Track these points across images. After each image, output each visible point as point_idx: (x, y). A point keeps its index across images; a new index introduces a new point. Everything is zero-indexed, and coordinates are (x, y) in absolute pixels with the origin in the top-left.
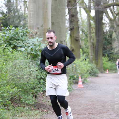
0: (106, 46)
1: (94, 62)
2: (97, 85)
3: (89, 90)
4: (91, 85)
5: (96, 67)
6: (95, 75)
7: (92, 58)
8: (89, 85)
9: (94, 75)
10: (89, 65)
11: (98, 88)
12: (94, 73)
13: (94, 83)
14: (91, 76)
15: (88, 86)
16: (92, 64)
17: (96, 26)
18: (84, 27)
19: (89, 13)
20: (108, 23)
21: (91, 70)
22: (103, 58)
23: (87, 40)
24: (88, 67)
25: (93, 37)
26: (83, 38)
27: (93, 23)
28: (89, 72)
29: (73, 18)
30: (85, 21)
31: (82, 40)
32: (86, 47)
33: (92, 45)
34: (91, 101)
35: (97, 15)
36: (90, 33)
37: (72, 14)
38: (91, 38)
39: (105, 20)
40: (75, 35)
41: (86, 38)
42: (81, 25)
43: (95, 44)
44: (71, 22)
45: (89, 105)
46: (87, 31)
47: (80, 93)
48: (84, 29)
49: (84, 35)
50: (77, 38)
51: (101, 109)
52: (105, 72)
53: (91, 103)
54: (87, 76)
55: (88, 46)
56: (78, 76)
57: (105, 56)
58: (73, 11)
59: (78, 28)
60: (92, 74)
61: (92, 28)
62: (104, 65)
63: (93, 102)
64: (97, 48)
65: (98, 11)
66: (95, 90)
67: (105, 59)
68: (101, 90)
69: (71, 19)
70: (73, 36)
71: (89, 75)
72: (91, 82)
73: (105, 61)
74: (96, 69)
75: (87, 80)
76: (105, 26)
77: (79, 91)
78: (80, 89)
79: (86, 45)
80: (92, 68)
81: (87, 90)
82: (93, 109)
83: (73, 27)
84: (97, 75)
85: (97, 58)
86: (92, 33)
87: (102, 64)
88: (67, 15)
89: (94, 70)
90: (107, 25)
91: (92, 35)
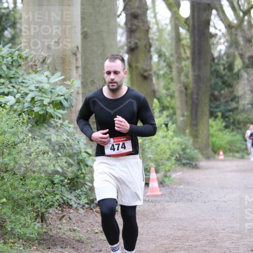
0: (220, 92)
1: (187, 131)
2: (195, 190)
3: (176, 202)
4: (181, 189)
5: (193, 145)
6: (192, 164)
7: (183, 121)
8: (176, 190)
9: (189, 163)
10: (175, 139)
11: (197, 197)
12: (188, 159)
13: (188, 183)
14: (182, 166)
15: (174, 191)
16: (182, 136)
17: (193, 42)
18: (163, 44)
19: (175, 9)
20: (223, 34)
21: (181, 153)
22: (211, 121)
23: (170, 76)
24: (174, 144)
25: (185, 68)
26: (161, 72)
27: (186, 34)
28: (176, 157)
29: (136, 22)
30: (166, 29)
31: (158, 76)
32: (168, 95)
33: (183, 89)
34: (181, 229)
35: (196, 14)
36: (179, 59)
37: (133, 11)
38: (180, 71)
39: (216, 28)
40: (141, 65)
41: (168, 72)
42: (157, 40)
43: (191, 85)
44: (131, 31)
45: (176, 239)
46: (172, 55)
47: (153, 209)
48: (163, 49)
49: (163, 64)
50: (146, 71)
51: (206, 248)
52: (216, 156)
53: (179, 233)
54: (171, 167)
55: (174, 92)
56: (147, 165)
57: (216, 117)
58: (137, 4)
59: (148, 47)
60: (184, 161)
61: (183, 46)
62: (214, 139)
63: (186, 230)
64: (195, 96)
65: (199, 4)
66: (191, 201)
67: (217, 124)
68: (205, 202)
69: (132, 25)
70: (137, 67)
71: (176, 165)
72: (181, 181)
73: (215, 128)
74: (194, 150)
75: (170, 176)
76: (215, 42)
77: (151, 204)
78: (153, 199)
79: (168, 89)
80: (184, 147)
81: (171, 201)
82: (185, 250)
83: (136, 43)
84: (196, 165)
85: (194, 123)
86: (184, 60)
87: (210, 135)
88: (120, 14)
89: (188, 151)
90: (220, 39)
91: (184, 63)
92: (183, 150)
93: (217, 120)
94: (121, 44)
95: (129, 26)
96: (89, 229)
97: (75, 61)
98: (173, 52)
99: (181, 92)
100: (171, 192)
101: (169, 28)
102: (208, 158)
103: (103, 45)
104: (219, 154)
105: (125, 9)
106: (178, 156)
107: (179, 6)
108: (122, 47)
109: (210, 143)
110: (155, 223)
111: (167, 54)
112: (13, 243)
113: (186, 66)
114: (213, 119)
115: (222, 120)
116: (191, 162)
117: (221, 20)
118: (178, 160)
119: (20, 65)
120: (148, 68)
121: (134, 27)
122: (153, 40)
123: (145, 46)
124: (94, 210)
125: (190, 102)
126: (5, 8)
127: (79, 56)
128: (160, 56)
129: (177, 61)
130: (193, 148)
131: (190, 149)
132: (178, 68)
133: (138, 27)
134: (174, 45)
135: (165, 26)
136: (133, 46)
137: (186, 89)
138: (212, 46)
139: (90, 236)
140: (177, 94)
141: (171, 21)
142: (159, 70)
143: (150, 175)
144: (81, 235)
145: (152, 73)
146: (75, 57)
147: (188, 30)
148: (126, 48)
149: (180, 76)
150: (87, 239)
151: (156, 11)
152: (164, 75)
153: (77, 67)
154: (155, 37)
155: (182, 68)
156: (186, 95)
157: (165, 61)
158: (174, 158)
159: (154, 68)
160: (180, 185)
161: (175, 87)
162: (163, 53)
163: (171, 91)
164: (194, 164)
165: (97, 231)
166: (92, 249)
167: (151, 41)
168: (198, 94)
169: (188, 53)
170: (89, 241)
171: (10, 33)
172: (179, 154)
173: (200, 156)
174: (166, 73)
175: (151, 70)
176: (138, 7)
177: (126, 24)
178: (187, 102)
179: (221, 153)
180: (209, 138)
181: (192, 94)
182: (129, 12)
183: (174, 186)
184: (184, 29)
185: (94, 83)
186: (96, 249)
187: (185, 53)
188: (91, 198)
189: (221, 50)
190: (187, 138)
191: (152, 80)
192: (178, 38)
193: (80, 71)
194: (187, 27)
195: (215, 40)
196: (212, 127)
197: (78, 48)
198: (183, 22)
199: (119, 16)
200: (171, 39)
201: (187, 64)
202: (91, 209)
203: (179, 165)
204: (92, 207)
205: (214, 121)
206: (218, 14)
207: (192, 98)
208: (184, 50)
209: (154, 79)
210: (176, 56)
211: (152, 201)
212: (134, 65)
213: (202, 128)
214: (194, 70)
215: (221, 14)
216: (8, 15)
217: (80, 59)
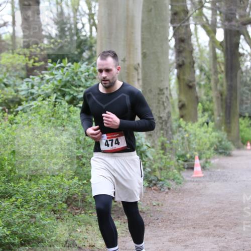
1: (223, 128)
2: (229, 173)
3: (214, 182)
4: (218, 172)
5: (227, 138)
6: (226, 153)
7: (220, 120)
8: (214, 173)
9: (224, 152)
10: (214, 134)
11: (231, 178)
12: (223, 149)
13: (224, 168)
14: (219, 154)
16: (219, 131)
17: (227, 60)
18: (204, 62)
19: (212, 35)
20: (249, 53)
21: (218, 144)
22: (241, 120)
23: (209, 86)
24: (213, 137)
25: (220, 80)
26: (202, 83)
27: (221, 54)
28: (215, 148)
29: (182, 45)
30: (205, 50)
31: (200, 86)
32: (207, 100)
33: (219, 95)
34: (219, 203)
35: (228, 38)
36: (216, 72)
37: (180, 36)
38: (217, 81)
39: (243, 49)
40: (187, 77)
41: (208, 83)
42: (199, 58)
43: (225, 93)
44: (179, 52)
45: (215, 210)
46: (210, 70)
47: (197, 187)
48: (204, 65)
49: (203, 77)
50: (190, 82)
51: (238, 217)
52: (245, 146)
53: (217, 206)
54: (210, 155)
55: (212, 98)
56: (192, 154)
57: (244, 117)
58: (183, 31)
59: (192, 64)
60: (220, 151)
61: (219, 63)
62: (243, 134)
63: (223, 203)
64: (228, 101)
65: (230, 31)
66: (226, 181)
67: (245, 122)
68: (237, 182)
69: (180, 47)
70: (184, 79)
71: (215, 154)
72: (219, 166)
73: (243, 125)
74: (227, 142)
75: (210, 162)
76: (243, 60)
77: (196, 184)
78: (198, 179)
79: (207, 96)
80: (220, 139)
81: (211, 181)
82: (222, 218)
83: (183, 61)
84: (229, 153)
85: (228, 121)
86: (220, 73)
87: (239, 131)
88: (171, 39)
89: (223, 143)
90: (247, 57)
91: (219, 76)
92: (220, 142)
93: (246, 119)
94: (171, 62)
95: (178, 48)
96: (148, 202)
97: (136, 75)
98: (212, 67)
99: (218, 98)
100: (210, 174)
101: (208, 49)
102: (239, 148)
103: (158, 63)
104: (247, 145)
105: (174, 35)
106: (215, 146)
107: (215, 32)
108: (172, 64)
109: (240, 137)
110: (198, 198)
111: (207, 69)
112: (92, 213)
113: (221, 78)
114: (242, 118)
115: (249, 119)
116: (226, 151)
117: (248, 43)
118: (216, 150)
119: (95, 78)
120: (192, 80)
121: (181, 49)
122: (196, 58)
123: (190, 63)
124: (153, 188)
125: (224, 106)
126: (84, 36)
127: (140, 71)
128: (201, 70)
129: (214, 74)
130: (227, 141)
131: (225, 141)
132: (215, 80)
133: (184, 49)
134: (212, 62)
135: (204, 48)
136: (181, 63)
137: (221, 95)
138: (241, 63)
139: (149, 208)
140: (214, 100)
141: (209, 44)
142: (201, 81)
143: (194, 161)
144: (143, 207)
145: (195, 83)
146: (136, 72)
147: (222, 51)
148: (175, 64)
149: (217, 85)
150: (148, 210)
151: (198, 36)
152: (204, 85)
153: (138, 80)
154: (198, 56)
155: (218, 79)
156: (222, 100)
157: (205, 74)
158: (213, 148)
159: (197, 80)
160: (218, 168)
161: (213, 94)
162: (203, 68)
163: (210, 97)
164: (228, 152)
165: (154, 204)
166: (151, 218)
167: (194, 59)
168: (230, 99)
169: (223, 68)
170: (149, 212)
171: (88, 54)
172: (216, 145)
173: (232, 147)
174: (206, 83)
175: (194, 81)
176: (185, 34)
177: (175, 46)
178: (222, 106)
179: (249, 144)
180: (239, 133)
181: (226, 99)
182: (178, 38)
183: (213, 170)
184: (219, 49)
185: (151, 91)
186: (154, 218)
187: (220, 67)
188: (150, 179)
189: (247, 66)
190: (223, 133)
191: (195, 89)
192: (215, 57)
193: (141, 82)
194: (222, 49)
195: (242, 58)
196: (242, 124)
197: (139, 64)
198: (218, 44)
199: (169, 41)
200: (210, 58)
201: (222, 76)
202: (150, 188)
203: (217, 153)
204: (151, 186)
205: (243, 119)
206: (245, 39)
207: (226, 103)
208: (220, 65)
209: (197, 88)
210: (213, 70)
211: (196, 181)
212: (181, 77)
213: (233, 125)
214: (227, 81)
215: (247, 38)
216: (85, 41)
217: (140, 74)
